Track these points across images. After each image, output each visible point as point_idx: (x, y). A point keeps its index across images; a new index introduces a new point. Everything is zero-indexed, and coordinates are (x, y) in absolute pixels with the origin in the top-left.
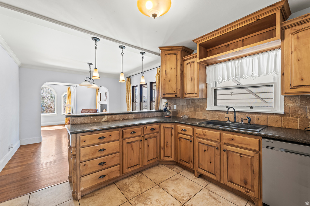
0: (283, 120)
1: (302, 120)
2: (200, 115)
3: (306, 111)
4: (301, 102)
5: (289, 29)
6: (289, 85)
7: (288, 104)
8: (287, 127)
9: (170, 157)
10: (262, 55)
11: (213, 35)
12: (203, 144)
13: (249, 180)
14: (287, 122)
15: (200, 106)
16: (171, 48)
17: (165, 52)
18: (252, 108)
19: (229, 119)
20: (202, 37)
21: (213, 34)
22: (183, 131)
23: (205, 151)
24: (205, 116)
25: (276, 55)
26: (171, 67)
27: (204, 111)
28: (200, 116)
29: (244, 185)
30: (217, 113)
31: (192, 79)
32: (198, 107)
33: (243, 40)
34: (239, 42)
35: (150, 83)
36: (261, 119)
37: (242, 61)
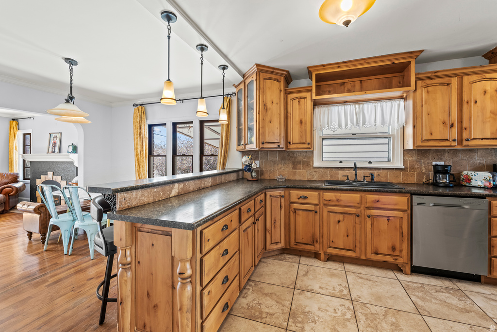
0: (403, 174)
1: (418, 174)
2: (302, 174)
3: (421, 165)
4: (418, 156)
5: (420, 82)
6: (420, 138)
7: (407, 158)
8: (406, 182)
9: (278, 242)
10: (385, 103)
11: (339, 67)
12: (336, 213)
13: (398, 246)
14: (406, 177)
15: (303, 161)
16: (272, 70)
17: (264, 74)
18: (370, 162)
19: (348, 178)
20: (324, 66)
21: (340, 65)
22: (301, 199)
23: (339, 222)
24: (310, 175)
25: (399, 105)
26: (272, 100)
27: (309, 168)
28: (303, 176)
29: (392, 253)
30: (328, 171)
31: (301, 122)
32: (299, 162)
33: (361, 81)
34: (356, 82)
35: (200, 121)
36: (382, 175)
37: (363, 106)
